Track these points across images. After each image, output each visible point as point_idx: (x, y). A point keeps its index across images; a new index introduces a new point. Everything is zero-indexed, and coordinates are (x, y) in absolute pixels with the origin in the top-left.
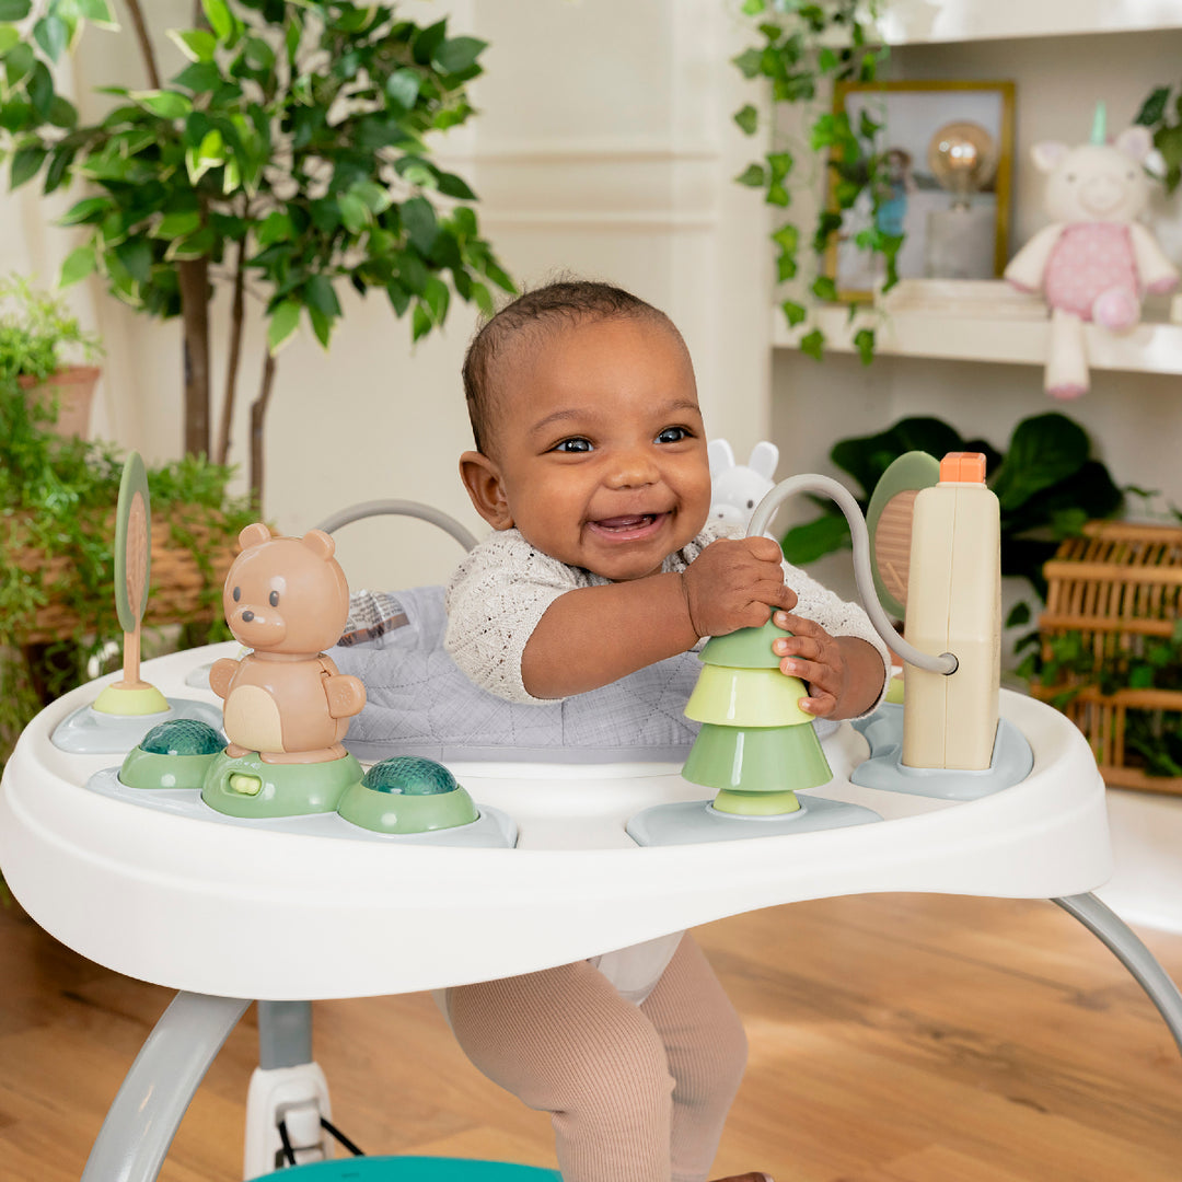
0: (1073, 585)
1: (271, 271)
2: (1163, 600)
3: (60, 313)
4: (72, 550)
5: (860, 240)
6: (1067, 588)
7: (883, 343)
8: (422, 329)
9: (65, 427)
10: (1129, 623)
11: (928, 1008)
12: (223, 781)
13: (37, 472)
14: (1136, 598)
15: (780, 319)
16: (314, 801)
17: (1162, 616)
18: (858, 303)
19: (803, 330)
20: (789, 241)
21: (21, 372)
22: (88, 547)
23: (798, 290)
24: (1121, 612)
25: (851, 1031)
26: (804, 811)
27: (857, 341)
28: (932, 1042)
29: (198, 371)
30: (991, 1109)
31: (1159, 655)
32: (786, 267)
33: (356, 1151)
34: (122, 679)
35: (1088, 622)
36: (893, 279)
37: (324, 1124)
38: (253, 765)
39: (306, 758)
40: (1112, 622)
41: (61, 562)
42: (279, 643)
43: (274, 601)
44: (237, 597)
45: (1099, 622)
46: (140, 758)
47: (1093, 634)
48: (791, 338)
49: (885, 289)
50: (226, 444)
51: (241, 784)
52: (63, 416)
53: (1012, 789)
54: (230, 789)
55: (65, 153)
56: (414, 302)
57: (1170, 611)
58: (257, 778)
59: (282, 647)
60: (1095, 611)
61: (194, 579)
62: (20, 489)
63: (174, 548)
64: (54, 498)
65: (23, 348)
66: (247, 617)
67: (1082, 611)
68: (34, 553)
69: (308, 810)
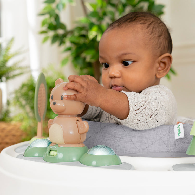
12: (48, 152)
16: (74, 159)
38: (56, 147)
39: (72, 146)
42: (63, 111)
43: (62, 98)
44: (52, 99)
46: (29, 149)
51: (52, 153)
54: (49, 155)
55: (64, 36)
58: (56, 151)
59: (64, 113)
66: (54, 104)
69: (73, 161)
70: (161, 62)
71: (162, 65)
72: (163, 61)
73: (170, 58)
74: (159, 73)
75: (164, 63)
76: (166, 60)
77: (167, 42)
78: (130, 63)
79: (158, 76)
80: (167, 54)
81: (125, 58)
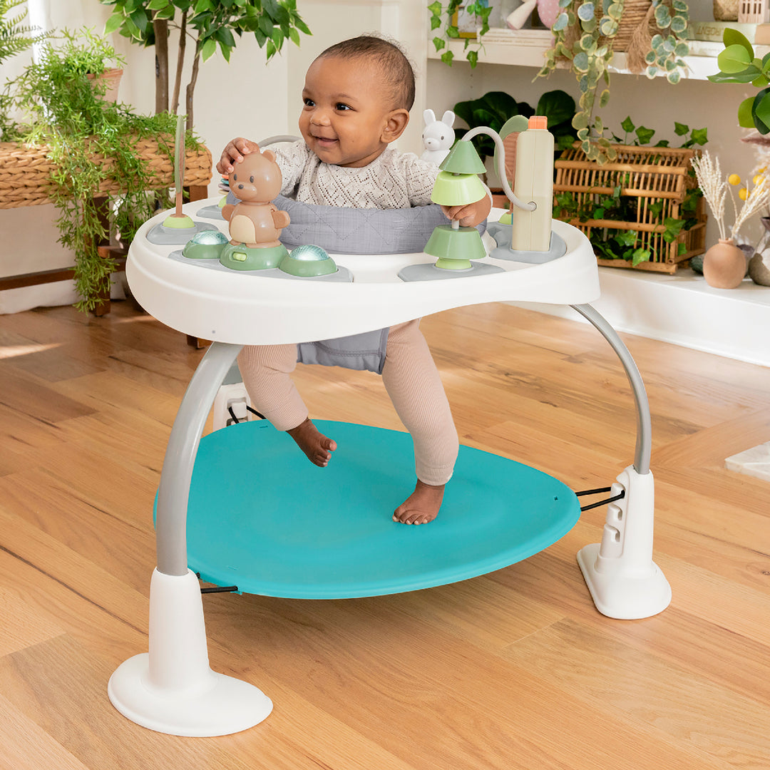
0: (568, 171)
1: (199, 24)
2: (609, 177)
3: (105, 44)
4: (115, 154)
5: (469, 9)
6: (565, 171)
7: (481, 59)
8: (271, 52)
9: (108, 98)
10: (594, 189)
11: (502, 363)
12: (230, 255)
13: (98, 119)
14: (597, 177)
15: (433, 47)
16: (268, 264)
17: (608, 186)
18: (469, 38)
19: (443, 51)
20: (437, 10)
21: (89, 72)
22: (122, 153)
23: (440, 33)
24: (589, 184)
25: (468, 373)
26: (473, 268)
27: (468, 57)
28: (505, 378)
29: (163, 70)
30: (532, 406)
31: (607, 204)
32: (436, 22)
33: (263, 417)
34: (175, 213)
35: (575, 188)
36: (486, 29)
37: (248, 408)
38: (243, 249)
39: (265, 246)
40: (586, 188)
41: (110, 160)
42: (254, 198)
43: (252, 180)
44: (235, 178)
45: (580, 188)
46: (192, 246)
47: (577, 193)
48: (438, 56)
49: (482, 33)
50: (176, 105)
51: (238, 256)
52: (107, 92)
53: (559, 260)
54: (233, 258)
56: (268, 39)
57: (612, 183)
58: (245, 254)
60: (578, 184)
61: (169, 168)
62: (91, 126)
63: (160, 154)
64: (107, 131)
65: (90, 61)
67: (572, 183)
68: (98, 156)
69: (266, 268)
70: (392, 119)
71: (393, 124)
72: (395, 119)
73: (405, 116)
74: (386, 135)
75: (396, 122)
76: (400, 119)
77: (407, 90)
78: (347, 108)
79: (383, 140)
80: (404, 111)
81: (342, 100)
